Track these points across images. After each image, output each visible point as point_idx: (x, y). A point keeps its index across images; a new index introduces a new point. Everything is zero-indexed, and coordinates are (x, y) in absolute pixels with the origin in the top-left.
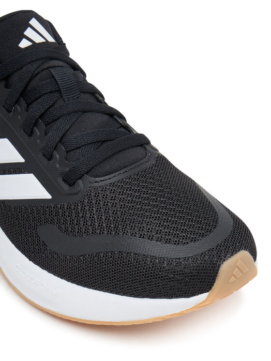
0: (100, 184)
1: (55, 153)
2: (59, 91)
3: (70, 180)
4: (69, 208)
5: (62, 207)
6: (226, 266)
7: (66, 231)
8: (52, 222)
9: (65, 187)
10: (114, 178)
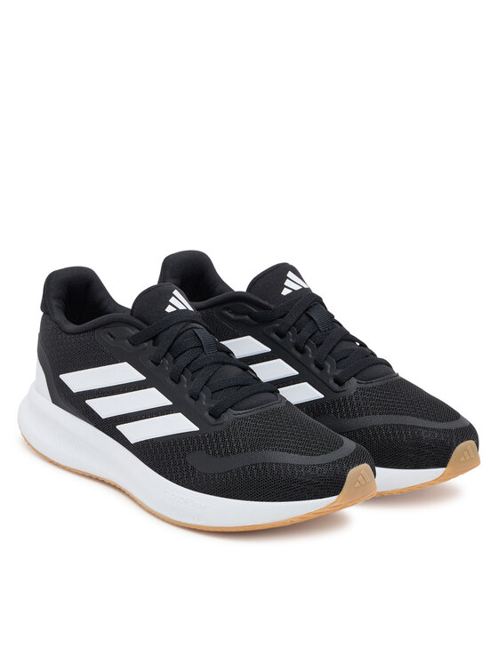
0: (242, 416)
1: (202, 393)
2: (202, 347)
3: (216, 414)
4: (216, 435)
5: (209, 436)
6: (353, 473)
7: (214, 454)
8: (200, 449)
9: (212, 420)
10: (254, 412)
